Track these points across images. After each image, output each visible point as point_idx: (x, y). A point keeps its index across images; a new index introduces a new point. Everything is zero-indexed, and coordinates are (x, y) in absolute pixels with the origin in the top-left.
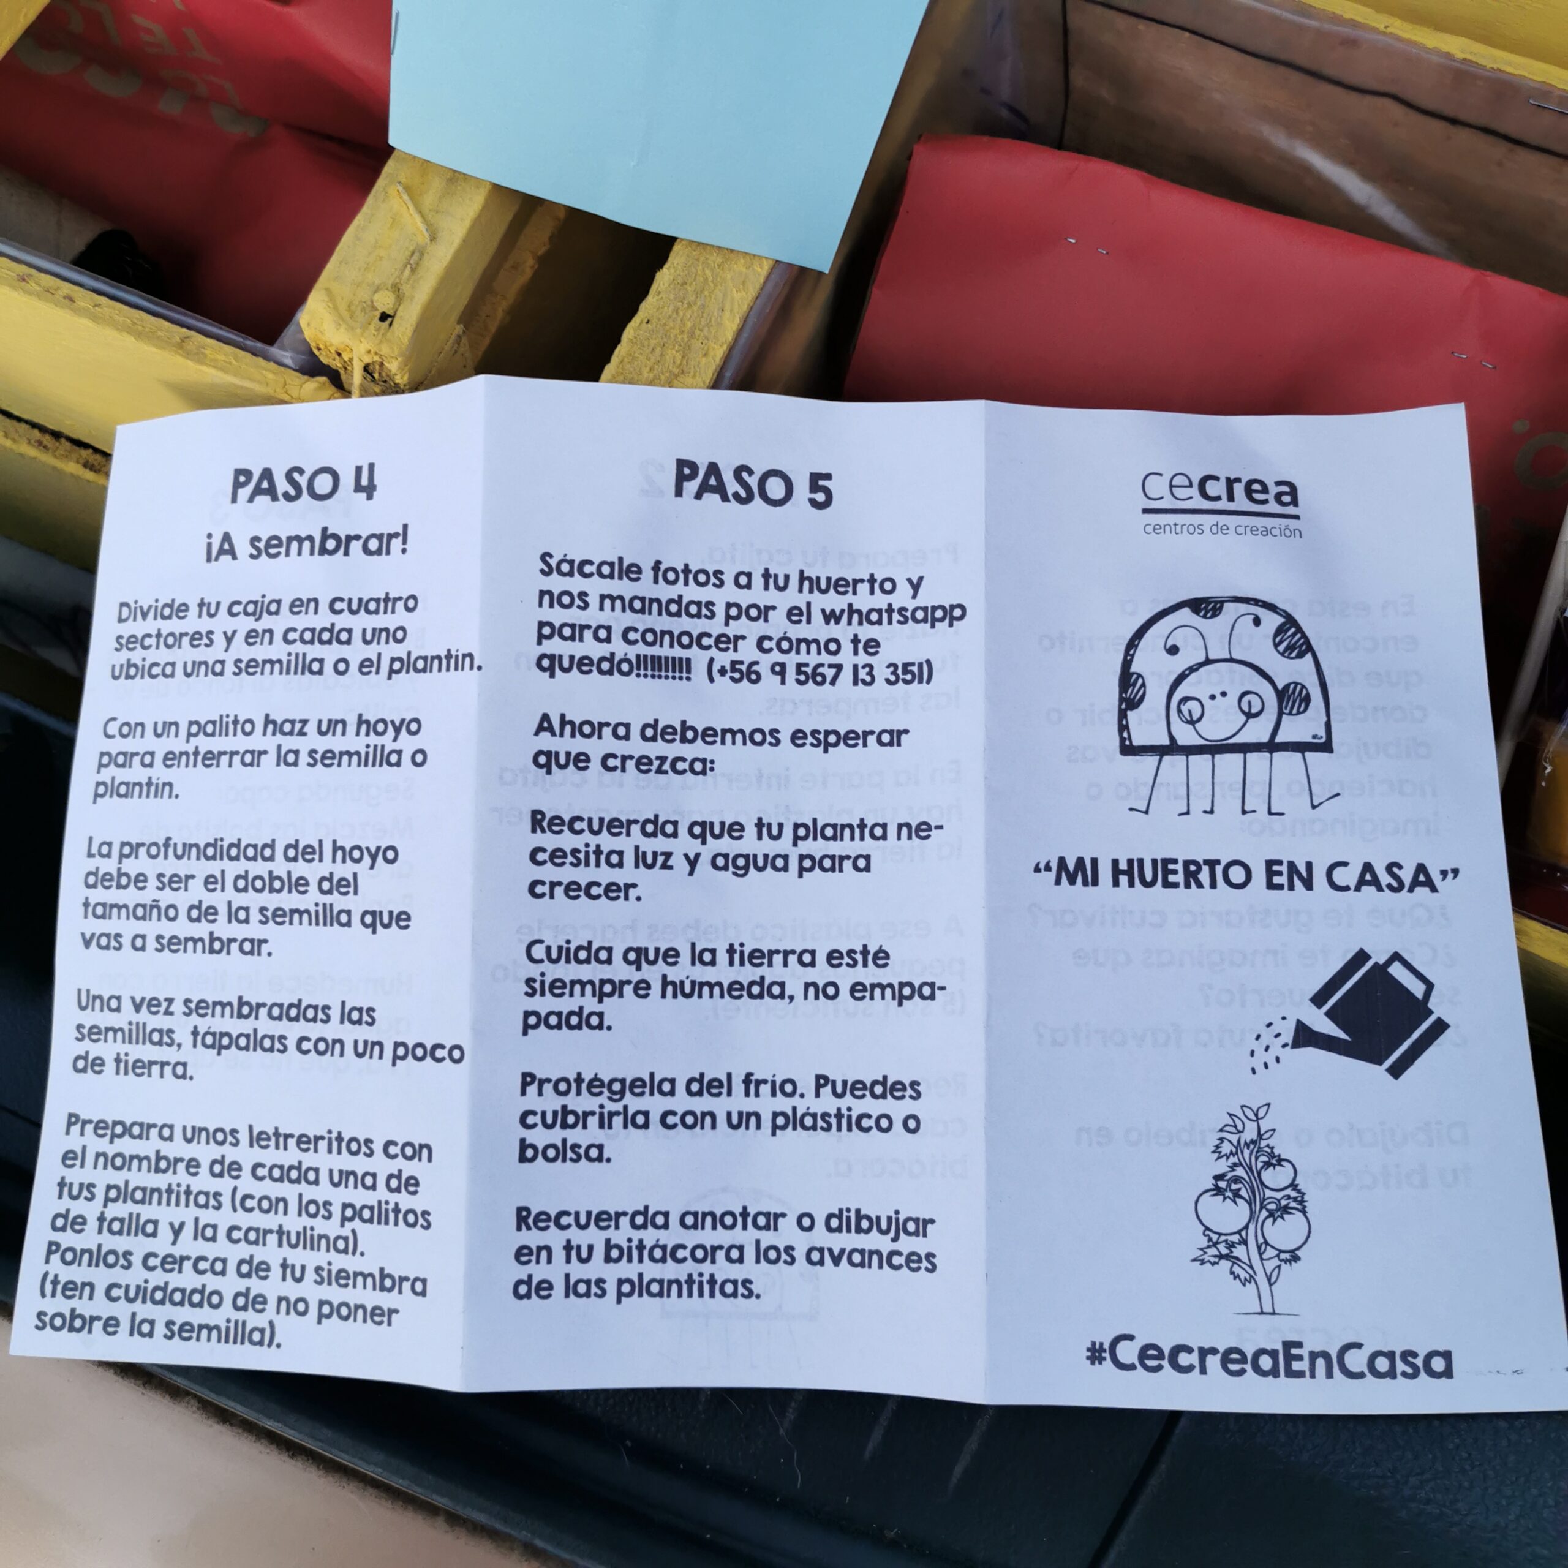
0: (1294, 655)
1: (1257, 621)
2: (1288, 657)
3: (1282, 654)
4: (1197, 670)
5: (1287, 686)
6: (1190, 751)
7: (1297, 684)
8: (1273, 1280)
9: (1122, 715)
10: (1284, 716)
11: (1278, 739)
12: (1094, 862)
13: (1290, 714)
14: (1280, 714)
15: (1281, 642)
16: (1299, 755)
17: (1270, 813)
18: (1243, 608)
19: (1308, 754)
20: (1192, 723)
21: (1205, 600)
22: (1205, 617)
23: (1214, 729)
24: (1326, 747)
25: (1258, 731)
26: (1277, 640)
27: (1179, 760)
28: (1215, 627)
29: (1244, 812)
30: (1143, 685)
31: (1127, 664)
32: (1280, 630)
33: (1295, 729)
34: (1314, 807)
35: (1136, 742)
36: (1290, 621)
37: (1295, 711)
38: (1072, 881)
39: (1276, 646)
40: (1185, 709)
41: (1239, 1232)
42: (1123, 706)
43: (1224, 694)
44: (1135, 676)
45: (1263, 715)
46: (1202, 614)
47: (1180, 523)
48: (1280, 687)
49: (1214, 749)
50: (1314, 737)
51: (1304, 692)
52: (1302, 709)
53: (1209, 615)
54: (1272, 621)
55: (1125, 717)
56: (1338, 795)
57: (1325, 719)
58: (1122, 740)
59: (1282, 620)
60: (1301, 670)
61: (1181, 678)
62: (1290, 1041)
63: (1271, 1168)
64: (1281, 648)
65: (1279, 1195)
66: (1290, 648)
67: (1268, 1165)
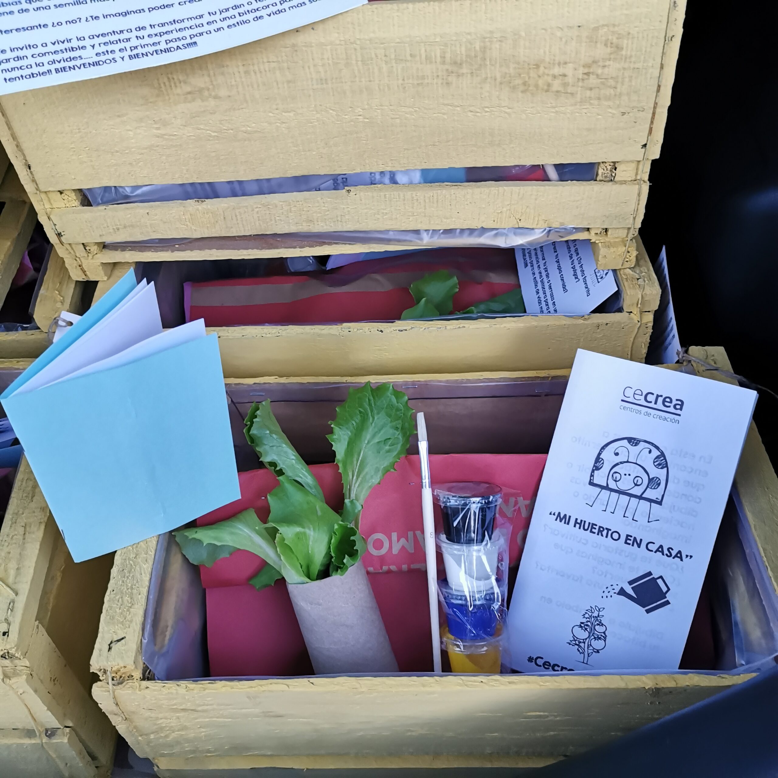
0: (660, 467)
1: (650, 452)
2: (658, 468)
3: (655, 466)
4: (622, 463)
5: (653, 478)
6: (612, 490)
7: (657, 478)
8: (590, 655)
9: (593, 471)
10: (648, 488)
11: (643, 496)
12: (570, 517)
13: (651, 488)
14: (648, 487)
15: (657, 461)
16: (649, 503)
17: (633, 520)
18: (647, 445)
19: (652, 504)
20: (616, 481)
21: (634, 439)
22: (632, 445)
23: (623, 485)
24: (660, 503)
25: (637, 491)
26: (655, 460)
27: (608, 492)
28: (634, 450)
29: (624, 516)
30: (603, 463)
31: (599, 454)
32: (658, 457)
33: (651, 494)
34: (649, 522)
35: (595, 482)
36: (663, 454)
37: (653, 488)
38: (561, 521)
39: (654, 462)
40: (615, 475)
41: (583, 640)
42: (594, 468)
43: (629, 475)
44: (601, 459)
45: (640, 486)
46: (631, 444)
47: (634, 408)
48: (651, 477)
49: (620, 492)
50: (657, 498)
51: (659, 481)
52: (656, 487)
53: (633, 445)
54: (655, 453)
55: (594, 472)
56: (658, 520)
57: (663, 493)
58: (591, 479)
59: (660, 454)
60: (661, 474)
61: (617, 464)
62: (617, 592)
63: (599, 626)
64: (656, 464)
65: (599, 634)
66: (659, 465)
67: (598, 624)
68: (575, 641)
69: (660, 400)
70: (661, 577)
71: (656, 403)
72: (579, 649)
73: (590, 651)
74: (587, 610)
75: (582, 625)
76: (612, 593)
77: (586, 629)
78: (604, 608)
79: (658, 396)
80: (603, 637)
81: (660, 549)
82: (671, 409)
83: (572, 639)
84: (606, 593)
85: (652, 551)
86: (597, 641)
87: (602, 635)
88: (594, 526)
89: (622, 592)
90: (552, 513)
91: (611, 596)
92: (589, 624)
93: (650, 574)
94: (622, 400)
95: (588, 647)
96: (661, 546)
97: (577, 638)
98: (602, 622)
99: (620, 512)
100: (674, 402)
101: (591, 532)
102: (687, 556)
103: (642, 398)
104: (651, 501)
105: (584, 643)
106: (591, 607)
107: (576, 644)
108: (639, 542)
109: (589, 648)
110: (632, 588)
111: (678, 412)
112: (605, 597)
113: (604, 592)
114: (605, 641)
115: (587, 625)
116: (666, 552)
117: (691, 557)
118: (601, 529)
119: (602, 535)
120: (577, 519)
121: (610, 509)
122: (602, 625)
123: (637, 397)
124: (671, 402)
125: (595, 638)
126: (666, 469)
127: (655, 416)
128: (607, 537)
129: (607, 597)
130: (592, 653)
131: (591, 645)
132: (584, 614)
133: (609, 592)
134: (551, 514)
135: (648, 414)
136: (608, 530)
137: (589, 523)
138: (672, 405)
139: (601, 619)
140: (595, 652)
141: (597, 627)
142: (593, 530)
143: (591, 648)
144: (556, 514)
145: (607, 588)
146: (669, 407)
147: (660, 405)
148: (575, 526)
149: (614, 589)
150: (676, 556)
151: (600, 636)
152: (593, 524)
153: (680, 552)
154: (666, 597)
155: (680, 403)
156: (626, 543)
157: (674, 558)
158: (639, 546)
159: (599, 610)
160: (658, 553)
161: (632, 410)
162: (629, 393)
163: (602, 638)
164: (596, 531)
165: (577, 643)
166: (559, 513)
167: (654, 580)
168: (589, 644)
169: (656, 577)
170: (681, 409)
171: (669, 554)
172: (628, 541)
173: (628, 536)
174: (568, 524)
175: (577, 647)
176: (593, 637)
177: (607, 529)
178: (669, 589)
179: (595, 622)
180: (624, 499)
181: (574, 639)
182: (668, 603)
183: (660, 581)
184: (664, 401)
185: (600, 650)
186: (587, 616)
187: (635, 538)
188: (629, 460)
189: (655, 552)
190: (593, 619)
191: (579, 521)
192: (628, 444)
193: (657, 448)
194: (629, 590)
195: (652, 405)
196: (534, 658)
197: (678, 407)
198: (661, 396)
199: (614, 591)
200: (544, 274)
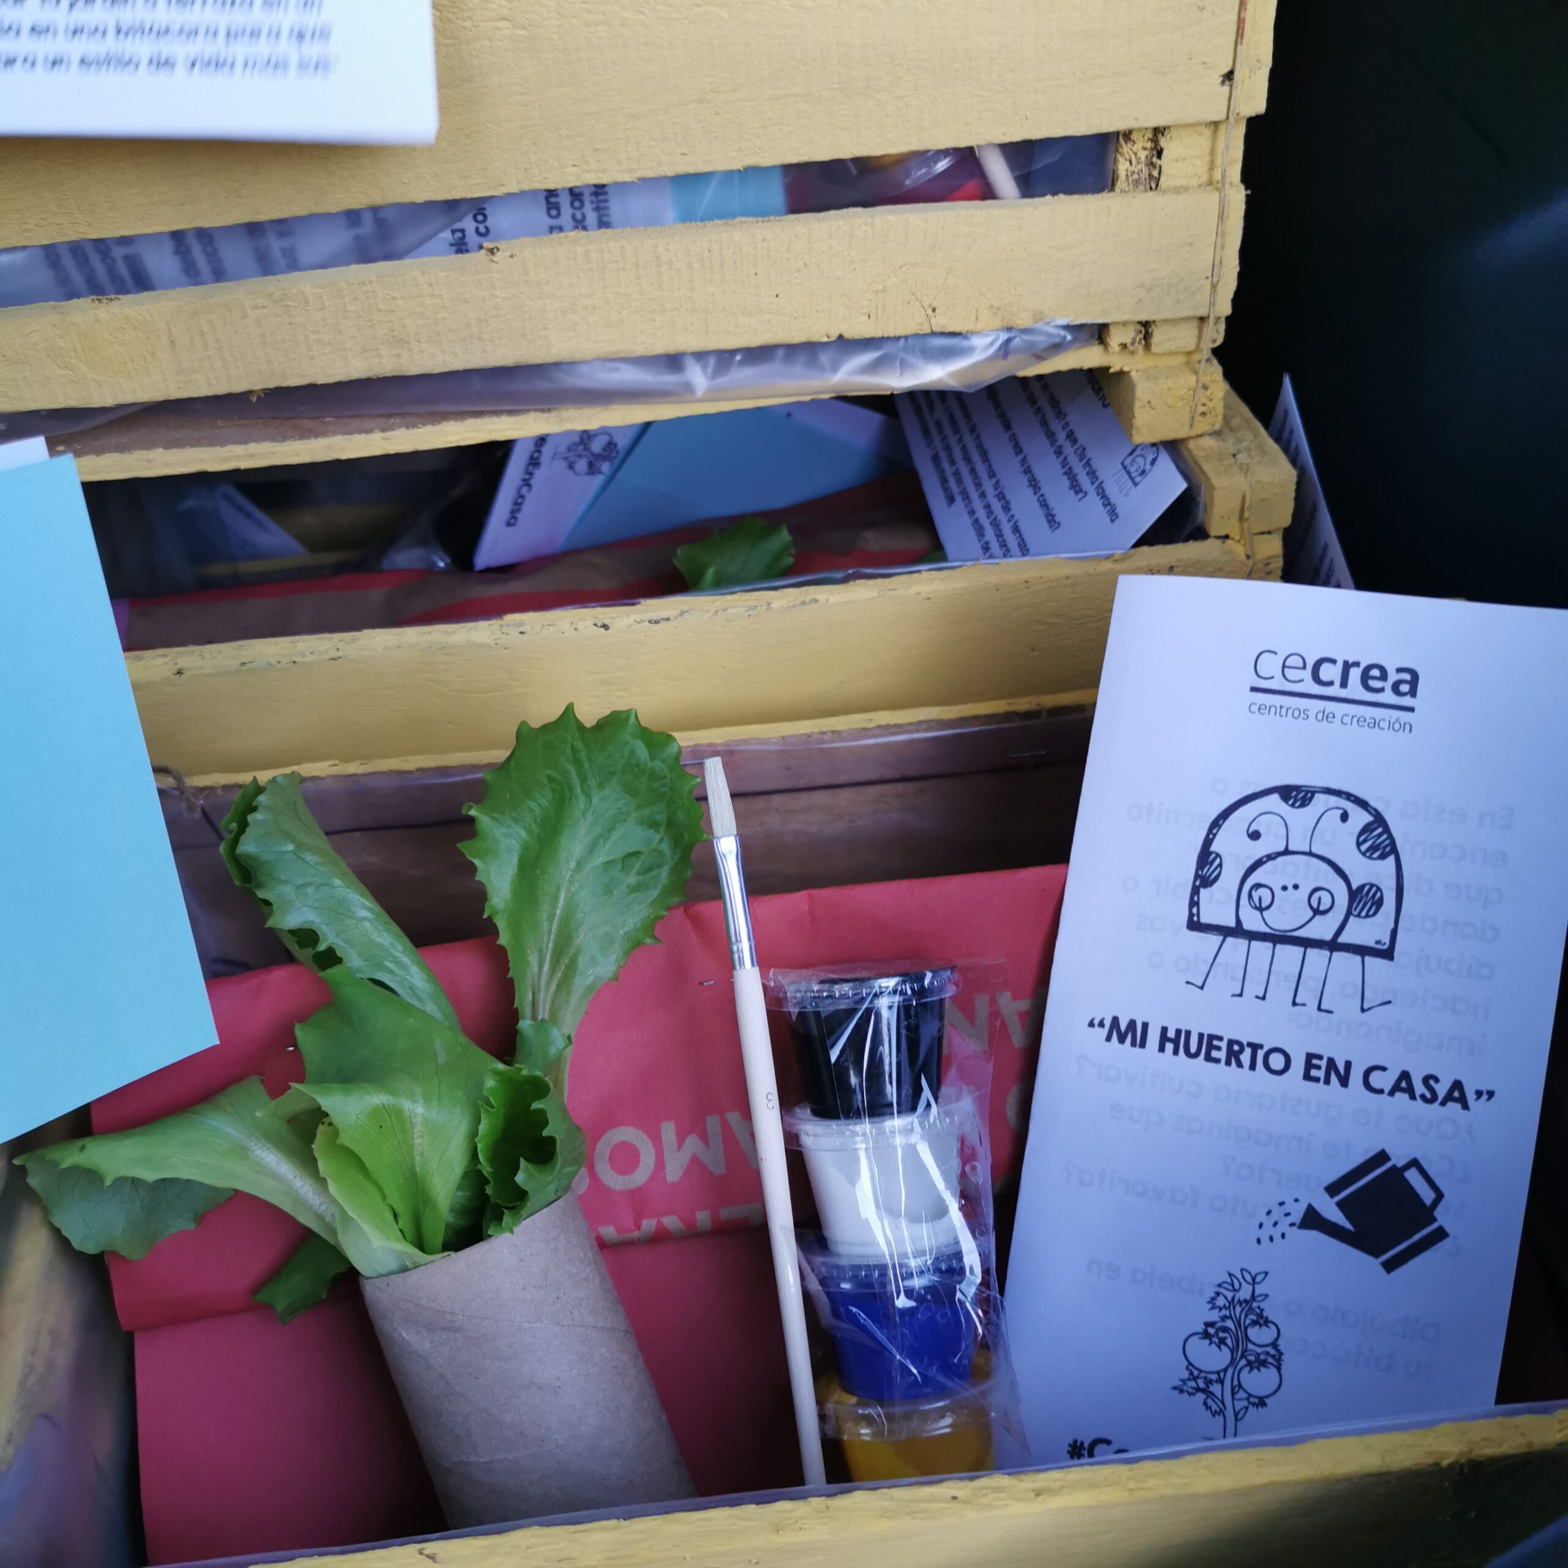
0: (1376, 855)
1: (1344, 817)
2: (1370, 858)
3: (1364, 854)
4: (1274, 858)
5: (1362, 887)
6: (1253, 936)
7: (1372, 885)
8: (1240, 1416)
9: (1195, 891)
10: (1352, 918)
11: (1341, 940)
12: (1145, 1026)
13: (1359, 916)
14: (1349, 913)
15: (1365, 841)
16: (1358, 958)
17: (1319, 1009)
18: (1333, 800)
19: (1367, 959)
20: (1261, 909)
21: (1297, 788)
22: (1293, 806)
23: (1280, 919)
24: (1387, 954)
25: (1322, 929)
26: (1361, 839)
27: (1241, 943)
28: (1301, 818)
29: (1294, 1004)
30: (1220, 865)
31: (1208, 842)
32: (1367, 829)
33: (1360, 932)
34: (1363, 1010)
35: (1205, 919)
36: (1379, 820)
37: (1363, 914)
38: (1122, 1040)
39: (1359, 844)
40: (1256, 895)
41: (1218, 1373)
42: (1198, 883)
43: (1296, 887)
44: (1213, 856)
45: (1330, 914)
46: (1290, 802)
47: (1286, 706)
48: (1354, 886)
49: (1277, 938)
50: (1378, 942)
51: (1379, 895)
52: (1371, 913)
53: (1298, 804)
54: (1360, 818)
55: (1198, 893)
56: (1389, 1002)
57: (1392, 925)
58: (1191, 915)
59: (1370, 818)
60: (1381, 872)
61: (1258, 864)
62: (1298, 1221)
63: (1257, 1327)
64: (1364, 847)
65: (1259, 1350)
66: (1373, 848)
67: (1255, 1323)
68: (1195, 1379)
69: (1355, 674)
70: (1414, 1163)
71: (1344, 684)
72: (1210, 1402)
73: (1239, 1405)
74: (1219, 1286)
75: (1211, 1331)
76: (1284, 1226)
77: (1222, 1341)
78: (1266, 1273)
79: (1347, 666)
80: (1273, 1357)
81: (1403, 1084)
82: (1388, 697)
83: (1186, 1375)
84: (1268, 1229)
85: (1381, 1091)
86: (1256, 1371)
87: (1268, 1354)
88: (1215, 1043)
89: (1312, 1220)
90: (1096, 1022)
91: (1283, 1236)
92: (1229, 1324)
93: (1382, 1157)
94: (1254, 689)
95: (1233, 1394)
96: (1405, 1076)
97: (1201, 1371)
98: (1265, 1314)
99: (1281, 993)
100: (1393, 677)
101: (1209, 1058)
102: (1479, 1094)
103: (1307, 674)
104: (1362, 951)
105: (1221, 1382)
106: (1230, 1275)
107: (1198, 1389)
108: (1342, 1071)
109: (1236, 1397)
110: (1339, 1204)
111: (1407, 701)
112: (1265, 1240)
113: (1261, 1226)
114: (1279, 1368)
115: (1225, 1329)
116: (1419, 1088)
117: (1491, 1094)
118: (1236, 1048)
119: (1240, 1065)
120: (1164, 1030)
121: (1254, 988)
122: (1267, 1322)
123: (1291, 674)
124: (1384, 676)
125: (1250, 1364)
126: (1392, 858)
127: (1347, 720)
128: (1253, 1067)
129: (1271, 1239)
130: (1247, 1408)
131: (1240, 1386)
132: (1213, 1299)
133: (1275, 1224)
134: (1091, 1024)
135: (1327, 717)
136: (1255, 1047)
137: (1201, 1036)
138: (1388, 685)
139: (1262, 1305)
140: (1253, 1404)
141: (1253, 1332)
142: (1214, 1054)
143: (1241, 1394)
144: (1108, 1023)
145: (1269, 1213)
146: (1382, 690)
147: (1355, 689)
148: (1162, 1049)
149: (1288, 1214)
150: (1449, 1098)
151: (1262, 1357)
152: (1212, 1037)
153: (1457, 1085)
154: (1435, 1220)
155: (1407, 677)
156: (1307, 1077)
157: (1443, 1103)
158: (1344, 1081)
159: (1254, 1279)
160: (1398, 1095)
161: (1284, 711)
162: (1270, 666)
163: (1270, 1360)
164: (1222, 1055)
165: (1202, 1385)
166: (1115, 1021)
167: (1397, 1173)
168: (1236, 1382)
169: (1400, 1164)
170: (1413, 693)
171: (1428, 1095)
172: (1314, 1073)
173: (1310, 1057)
174: (1143, 1045)
175: (1201, 1396)
176: (1243, 1362)
177: (1250, 1044)
178: (1439, 1196)
179: (1246, 1316)
180: (1290, 954)
181: (1191, 1373)
182: (1441, 1235)
183: (1413, 1176)
184: (1365, 678)
185: (1267, 1397)
186: (1221, 1301)
187: (1331, 1063)
188: (1291, 848)
189: (1391, 1093)
190: (1238, 1309)
191: (1171, 1034)
192: (1283, 804)
193: (1363, 804)
194: (1330, 1210)
195: (1335, 691)
196: (1086, 1445)
197: (1405, 688)
198: (1357, 664)
199: (1290, 1219)
200: (997, 506)
